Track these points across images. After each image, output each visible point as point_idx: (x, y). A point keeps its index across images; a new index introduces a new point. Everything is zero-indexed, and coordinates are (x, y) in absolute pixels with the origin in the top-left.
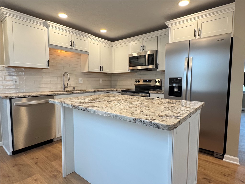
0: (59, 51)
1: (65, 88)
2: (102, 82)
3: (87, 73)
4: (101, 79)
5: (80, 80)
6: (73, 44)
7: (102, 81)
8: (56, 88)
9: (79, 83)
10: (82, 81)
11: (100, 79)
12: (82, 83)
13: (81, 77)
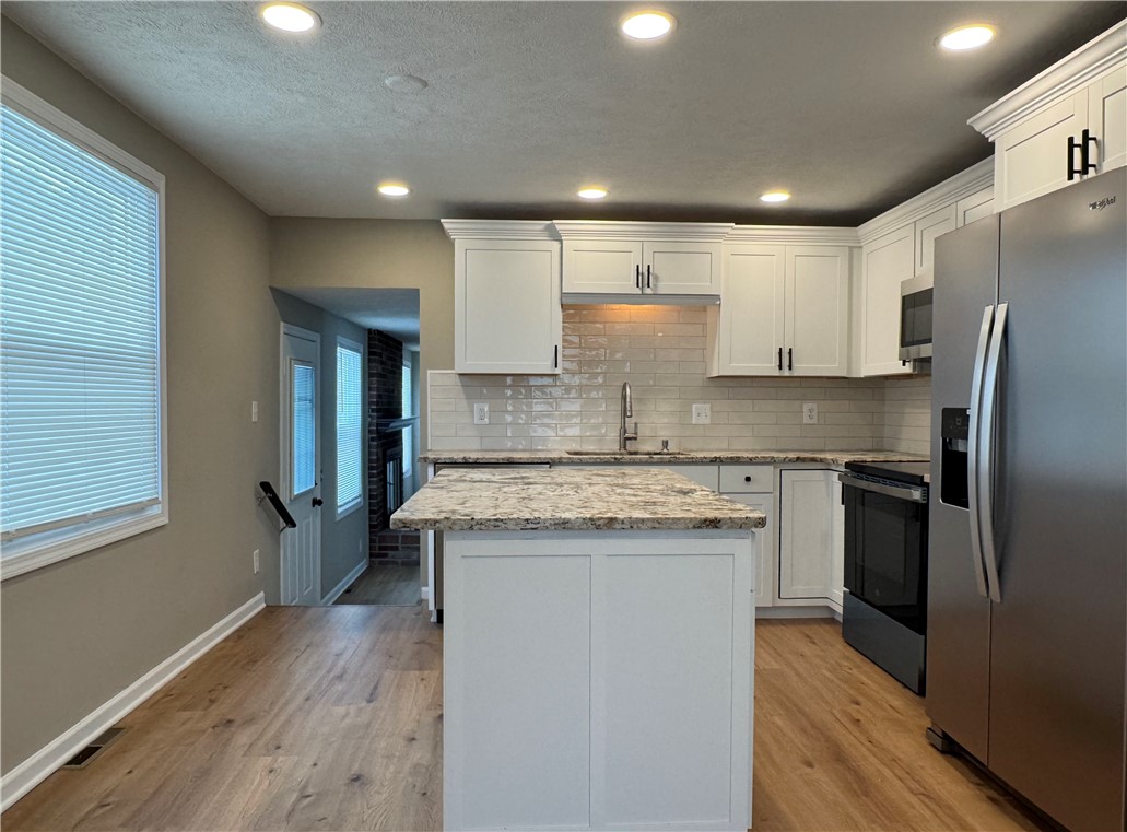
0: (617, 306)
1: (628, 442)
2: (814, 421)
3: (730, 383)
4: (813, 405)
5: (701, 413)
6: (644, 277)
7: (815, 414)
8: (601, 439)
9: (694, 422)
10: (709, 413)
11: (806, 406)
12: (708, 421)
13: (704, 400)
